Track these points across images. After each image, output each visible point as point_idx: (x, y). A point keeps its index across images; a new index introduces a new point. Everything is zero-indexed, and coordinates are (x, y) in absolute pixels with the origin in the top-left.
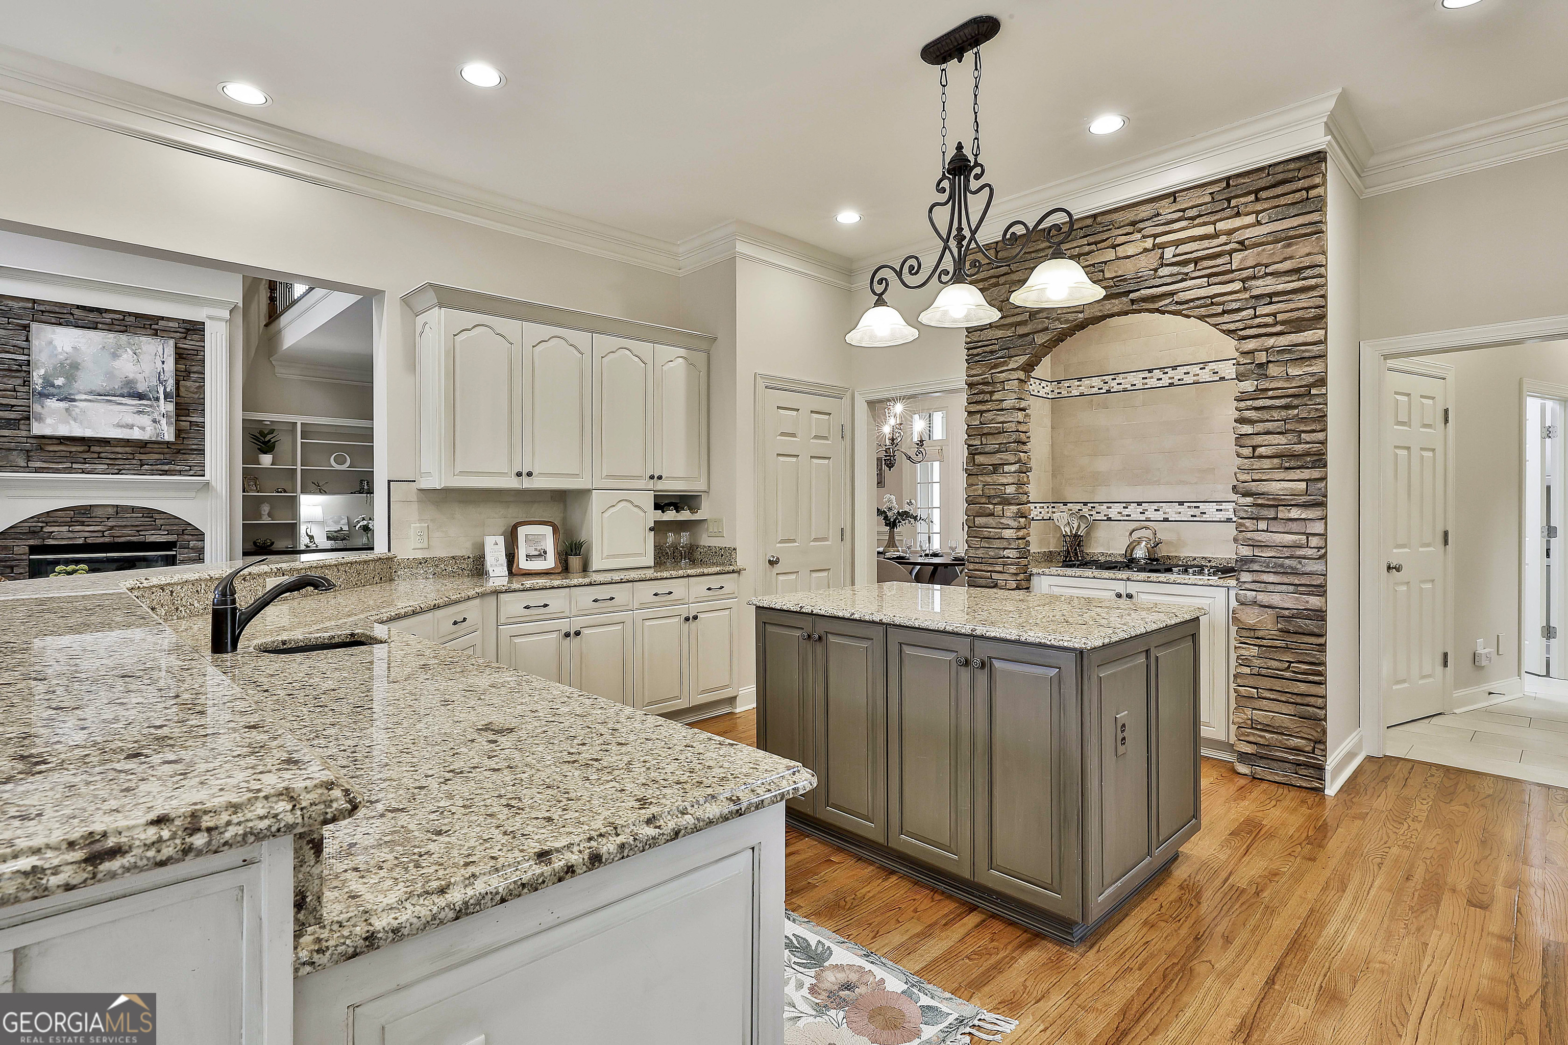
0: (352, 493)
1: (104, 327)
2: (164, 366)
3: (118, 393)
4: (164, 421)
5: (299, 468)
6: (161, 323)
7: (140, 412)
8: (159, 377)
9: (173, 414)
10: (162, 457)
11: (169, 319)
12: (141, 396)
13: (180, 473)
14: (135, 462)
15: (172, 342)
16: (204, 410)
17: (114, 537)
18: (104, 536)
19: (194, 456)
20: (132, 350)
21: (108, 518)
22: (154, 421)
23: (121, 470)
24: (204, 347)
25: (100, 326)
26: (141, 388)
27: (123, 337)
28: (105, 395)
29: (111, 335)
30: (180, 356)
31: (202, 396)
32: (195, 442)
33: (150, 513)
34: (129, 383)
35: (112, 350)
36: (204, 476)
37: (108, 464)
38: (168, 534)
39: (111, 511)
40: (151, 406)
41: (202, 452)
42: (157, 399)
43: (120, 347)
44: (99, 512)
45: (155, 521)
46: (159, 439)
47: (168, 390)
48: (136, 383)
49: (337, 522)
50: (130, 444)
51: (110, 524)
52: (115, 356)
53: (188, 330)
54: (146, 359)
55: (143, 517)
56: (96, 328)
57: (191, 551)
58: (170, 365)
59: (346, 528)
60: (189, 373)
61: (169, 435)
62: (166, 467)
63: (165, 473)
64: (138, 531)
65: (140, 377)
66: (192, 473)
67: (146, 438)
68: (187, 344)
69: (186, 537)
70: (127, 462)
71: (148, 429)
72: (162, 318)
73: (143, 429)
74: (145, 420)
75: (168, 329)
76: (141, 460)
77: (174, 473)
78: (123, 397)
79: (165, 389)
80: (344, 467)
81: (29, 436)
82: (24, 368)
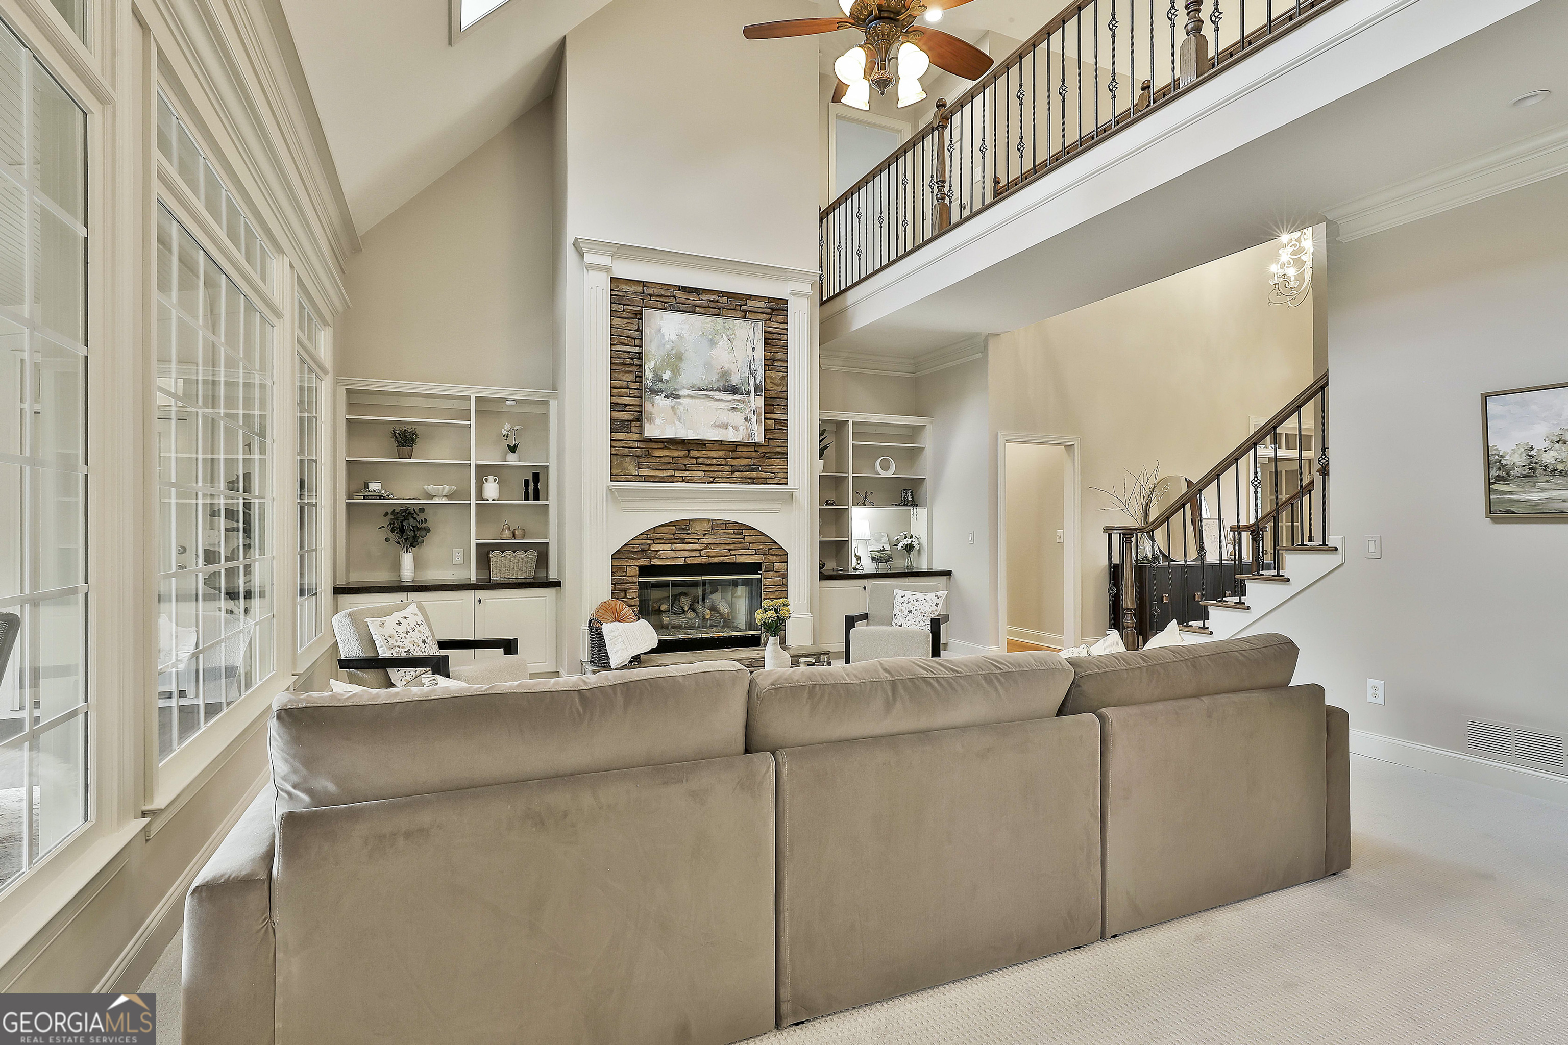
0: (896, 505)
1: (702, 310)
2: (755, 353)
3: (715, 386)
4: (754, 419)
5: (851, 475)
6: (750, 303)
7: (734, 409)
8: (750, 366)
9: (762, 410)
10: (750, 462)
11: (757, 298)
12: (734, 390)
13: (765, 481)
14: (727, 468)
15: (761, 325)
16: (787, 406)
17: (709, 556)
18: (701, 556)
19: (778, 461)
20: (727, 336)
21: (704, 535)
22: (746, 419)
23: (715, 478)
24: (787, 329)
25: (698, 309)
26: (735, 380)
27: (719, 321)
28: (705, 390)
29: (709, 319)
30: (767, 342)
31: (784, 389)
32: (779, 443)
33: (740, 528)
34: (725, 374)
35: (711, 337)
36: (787, 484)
37: (704, 471)
38: (756, 554)
39: (707, 526)
40: (743, 402)
41: (784, 455)
42: (748, 393)
43: (716, 332)
44: (697, 528)
45: (743, 539)
46: (751, 441)
47: (758, 382)
48: (731, 374)
49: (878, 541)
50: (723, 447)
51: (706, 541)
52: (713, 343)
53: (773, 310)
54: (738, 344)
55: (734, 533)
56: (694, 312)
57: (776, 574)
58: (759, 354)
59: (887, 547)
60: (774, 361)
61: (759, 438)
62: (754, 474)
63: (753, 481)
64: (729, 550)
65: (733, 368)
66: (776, 481)
67: (739, 440)
68: (774, 327)
69: (771, 557)
70: (720, 468)
71: (741, 428)
72: (750, 297)
73: (736, 428)
74: (737, 419)
75: (756, 309)
76: (732, 466)
77: (760, 481)
78: (720, 391)
79: (755, 381)
80: (889, 474)
81: (641, 440)
82: (636, 361)
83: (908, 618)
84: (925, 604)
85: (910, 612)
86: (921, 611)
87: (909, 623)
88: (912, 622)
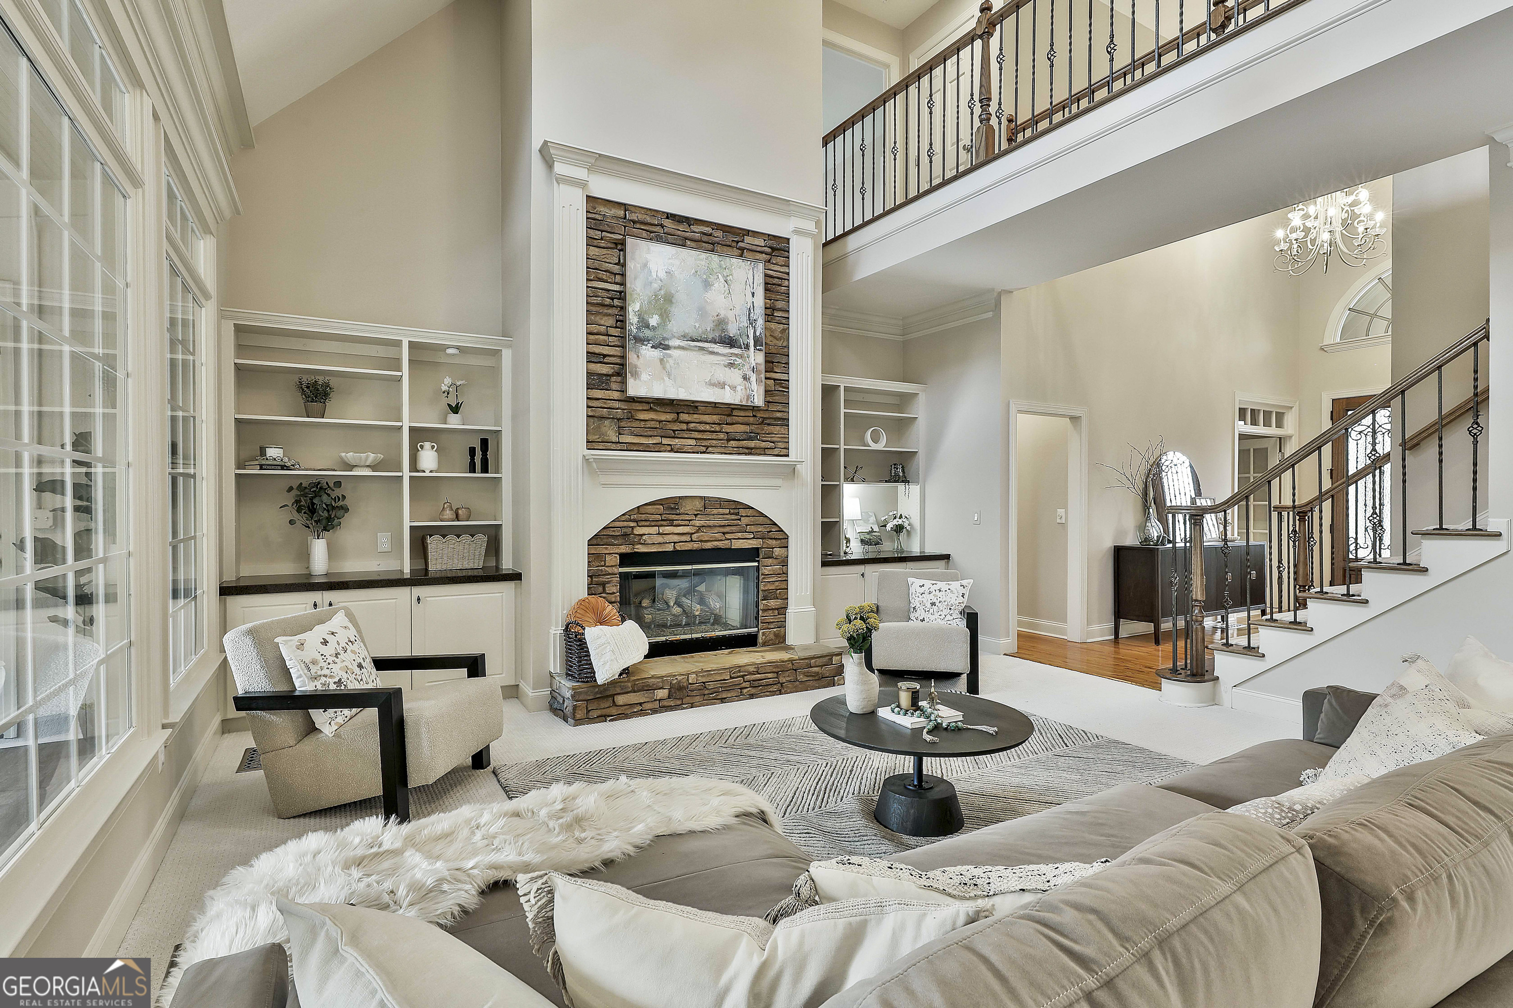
0: (886, 482)
1: (693, 244)
2: (755, 300)
3: (710, 337)
4: (753, 378)
5: (843, 447)
6: (748, 239)
7: (731, 365)
8: (749, 314)
9: (762, 368)
10: (747, 428)
11: (755, 234)
12: (731, 342)
13: (763, 452)
14: (722, 436)
15: (761, 266)
16: (788, 363)
17: (701, 541)
18: (692, 541)
19: (778, 428)
20: (724, 276)
21: (696, 515)
22: (745, 378)
23: (707, 447)
24: (788, 274)
25: (688, 242)
26: (732, 330)
27: (715, 258)
28: (698, 341)
29: (704, 255)
30: (769, 287)
31: (785, 344)
32: (780, 407)
33: (736, 507)
34: (721, 323)
35: (705, 277)
36: (787, 456)
37: (695, 439)
38: (753, 538)
39: (699, 505)
40: (741, 357)
41: (785, 422)
42: (747, 347)
43: (711, 272)
44: (688, 507)
45: (740, 520)
46: (749, 404)
47: (758, 334)
48: (727, 323)
49: (865, 520)
50: (717, 411)
51: (698, 523)
52: (707, 285)
53: (773, 249)
54: (737, 287)
55: (730, 513)
56: (684, 245)
57: (775, 561)
58: (760, 300)
59: (876, 529)
60: (773, 310)
61: (759, 400)
62: (752, 444)
63: (750, 451)
64: (724, 533)
65: (731, 315)
66: (776, 452)
67: (737, 402)
68: (776, 270)
69: (770, 542)
70: (714, 436)
71: (739, 388)
72: (748, 232)
73: (733, 388)
74: (734, 376)
75: (754, 248)
76: (727, 433)
77: (758, 451)
78: (715, 343)
79: (755, 332)
80: (881, 446)
81: (622, 399)
82: (616, 302)
83: (931, 611)
84: (951, 595)
85: (933, 604)
86: (946, 603)
87: (932, 618)
88: (937, 615)
